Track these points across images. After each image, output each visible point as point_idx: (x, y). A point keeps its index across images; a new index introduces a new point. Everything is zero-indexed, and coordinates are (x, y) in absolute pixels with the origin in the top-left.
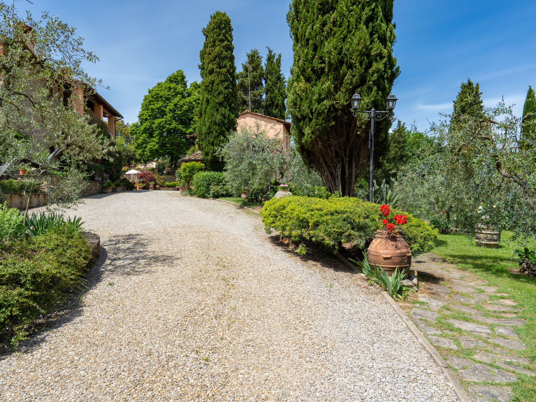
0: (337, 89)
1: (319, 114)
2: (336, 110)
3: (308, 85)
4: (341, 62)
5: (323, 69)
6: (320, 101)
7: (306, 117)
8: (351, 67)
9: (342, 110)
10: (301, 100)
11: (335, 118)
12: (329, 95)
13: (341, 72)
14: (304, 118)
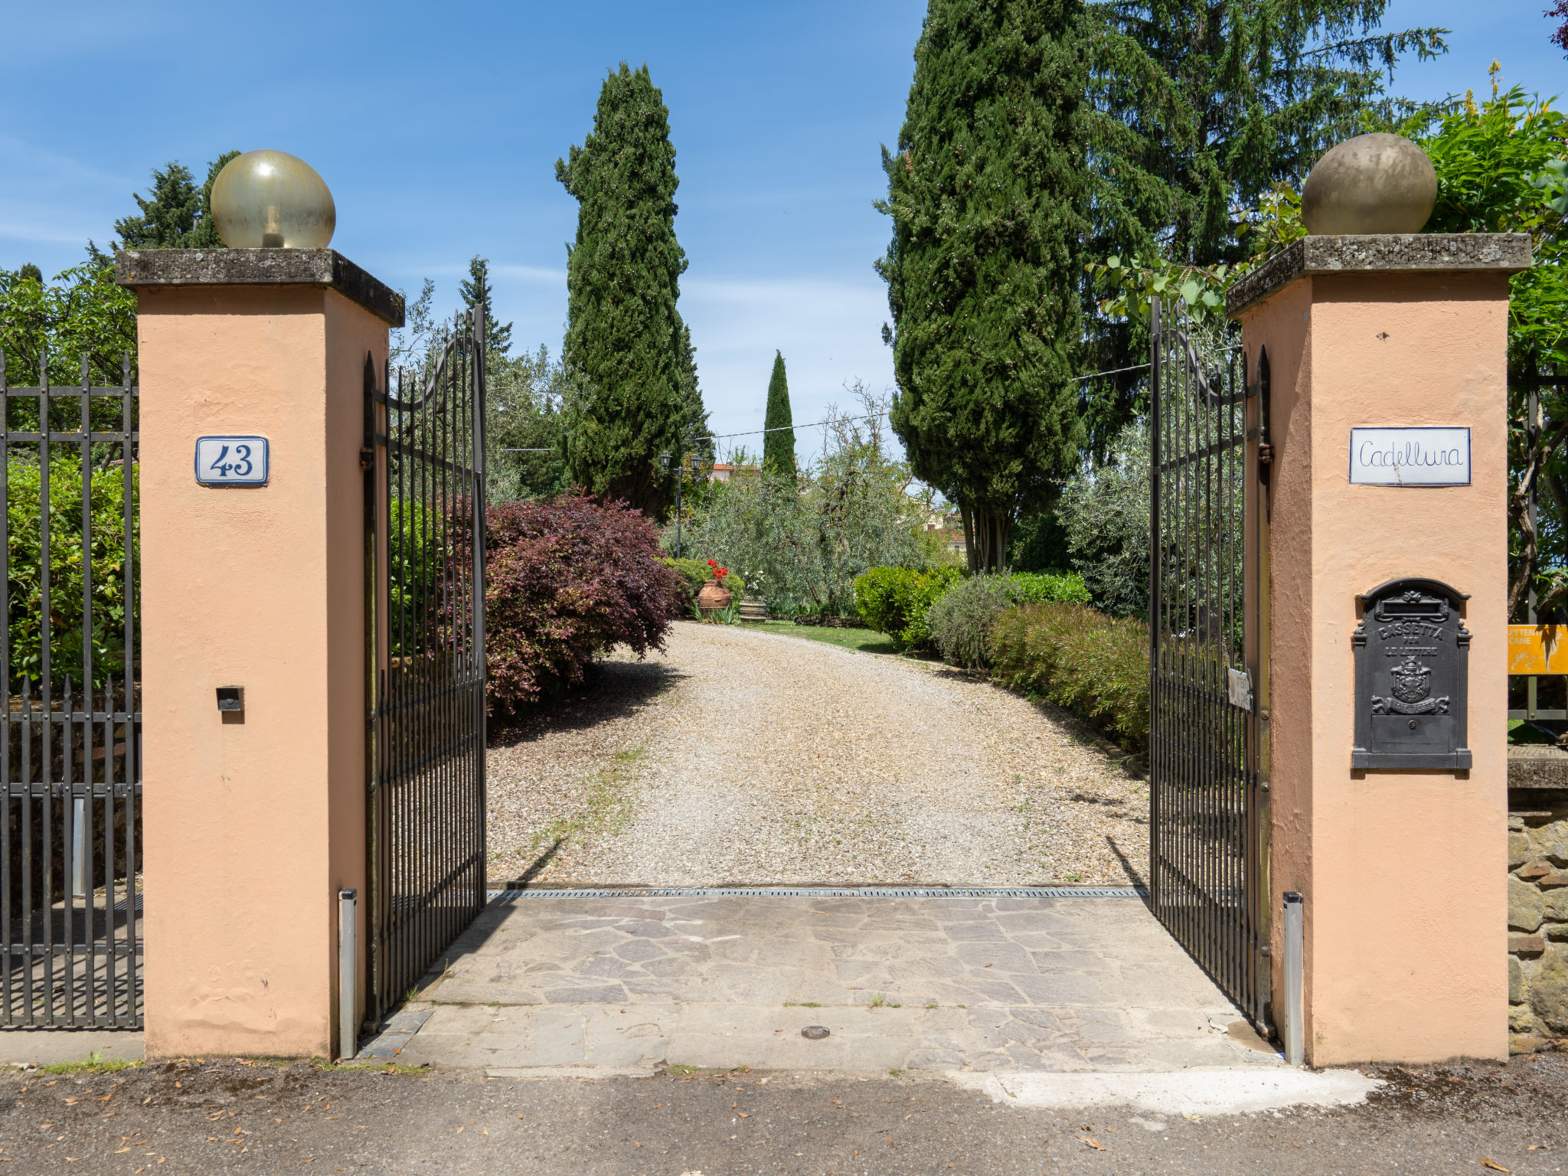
0: (635, 437)
1: (616, 462)
2: (632, 459)
3: (601, 427)
4: (639, 408)
5: (618, 413)
6: (617, 448)
7: (599, 463)
8: (649, 415)
9: (639, 460)
10: (594, 443)
11: (631, 468)
12: (625, 443)
13: (639, 418)
14: (595, 463)
